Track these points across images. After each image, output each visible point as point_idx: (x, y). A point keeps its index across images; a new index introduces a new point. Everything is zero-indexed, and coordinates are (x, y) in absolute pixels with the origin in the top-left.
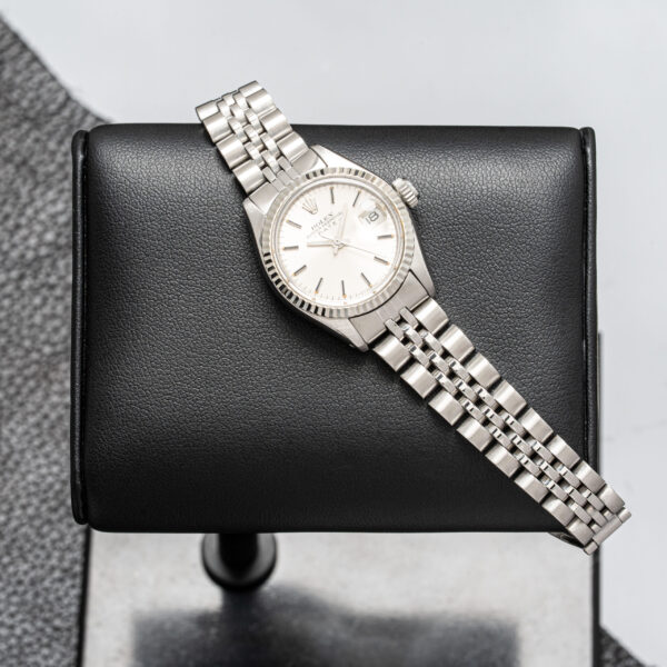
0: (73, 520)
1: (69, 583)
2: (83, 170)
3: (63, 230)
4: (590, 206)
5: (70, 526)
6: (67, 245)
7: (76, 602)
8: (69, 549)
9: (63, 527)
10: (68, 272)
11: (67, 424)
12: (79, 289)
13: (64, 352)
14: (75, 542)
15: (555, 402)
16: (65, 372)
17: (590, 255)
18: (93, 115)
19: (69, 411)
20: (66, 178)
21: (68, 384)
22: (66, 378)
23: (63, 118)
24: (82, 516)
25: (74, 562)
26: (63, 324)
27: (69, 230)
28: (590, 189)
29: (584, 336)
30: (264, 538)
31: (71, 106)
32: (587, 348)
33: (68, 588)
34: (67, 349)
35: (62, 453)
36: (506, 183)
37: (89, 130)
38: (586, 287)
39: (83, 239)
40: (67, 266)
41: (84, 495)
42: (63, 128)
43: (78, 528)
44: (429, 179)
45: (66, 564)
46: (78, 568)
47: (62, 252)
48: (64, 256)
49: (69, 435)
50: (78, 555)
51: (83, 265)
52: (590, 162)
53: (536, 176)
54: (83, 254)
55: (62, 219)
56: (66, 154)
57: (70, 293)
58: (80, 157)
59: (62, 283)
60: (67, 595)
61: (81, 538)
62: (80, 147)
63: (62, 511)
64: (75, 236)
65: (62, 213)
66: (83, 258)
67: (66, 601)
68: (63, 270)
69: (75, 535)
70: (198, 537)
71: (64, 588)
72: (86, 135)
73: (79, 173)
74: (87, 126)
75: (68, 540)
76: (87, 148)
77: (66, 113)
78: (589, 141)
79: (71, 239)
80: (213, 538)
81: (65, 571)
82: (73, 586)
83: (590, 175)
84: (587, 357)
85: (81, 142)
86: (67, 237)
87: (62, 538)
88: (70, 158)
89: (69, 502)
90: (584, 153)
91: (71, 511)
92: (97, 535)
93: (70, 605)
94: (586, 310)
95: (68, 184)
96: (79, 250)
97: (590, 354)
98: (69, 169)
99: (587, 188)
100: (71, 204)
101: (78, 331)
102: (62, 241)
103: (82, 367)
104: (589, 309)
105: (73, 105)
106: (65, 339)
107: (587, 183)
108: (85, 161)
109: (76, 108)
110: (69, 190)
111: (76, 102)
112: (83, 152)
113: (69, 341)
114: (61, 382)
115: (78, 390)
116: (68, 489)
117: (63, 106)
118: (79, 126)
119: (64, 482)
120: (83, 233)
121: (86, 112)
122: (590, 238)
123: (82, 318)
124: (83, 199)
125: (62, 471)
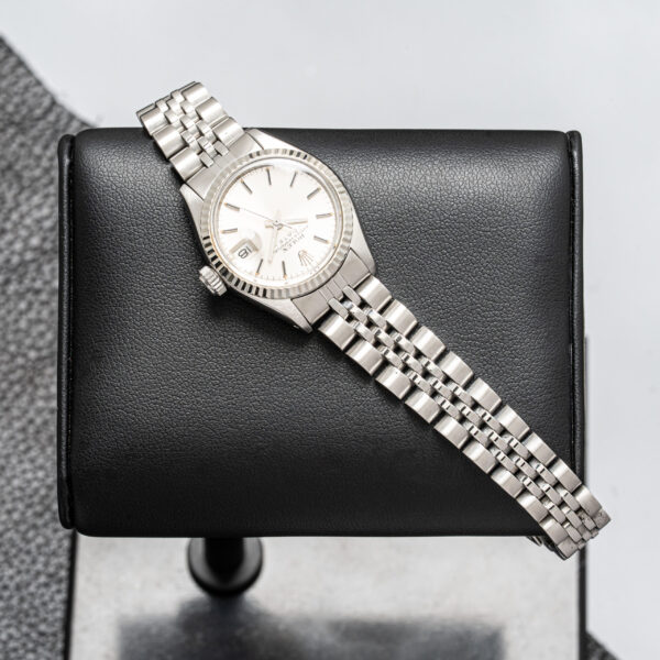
0: (59, 525)
1: (54, 588)
2: (69, 174)
3: (48, 234)
4: (577, 210)
5: (56, 531)
6: (52, 249)
7: (62, 607)
8: (54, 554)
9: (49, 532)
10: (53, 278)
11: (53, 429)
12: (65, 293)
13: (50, 356)
14: (60, 547)
15: (542, 405)
16: (51, 376)
17: (577, 259)
18: (79, 120)
19: (55, 416)
20: (51, 182)
21: (54, 389)
22: (52, 383)
23: (49, 123)
24: (68, 520)
25: (60, 566)
26: (49, 329)
27: (54, 235)
28: (577, 192)
29: (571, 340)
30: (250, 542)
31: (57, 110)
32: (574, 352)
33: (53, 593)
34: (52, 353)
35: (48, 458)
36: (493, 186)
37: (75, 134)
38: (573, 291)
39: (70, 243)
40: (53, 270)
41: (71, 499)
42: (48, 133)
43: (64, 532)
44: (415, 183)
45: (51, 569)
46: (63, 573)
47: (47, 257)
48: (50, 261)
49: (55, 440)
50: (64, 560)
51: (69, 270)
52: (576, 166)
53: (522, 180)
54: (69, 258)
55: (48, 224)
56: (51, 159)
57: (56, 298)
58: (67, 161)
59: (48, 288)
60: (52, 599)
61: (66, 543)
62: (66, 151)
63: (47, 516)
64: (61, 240)
65: (47, 218)
66: (69, 263)
67: (51, 606)
68: (49, 275)
69: (60, 540)
70: (184, 542)
71: (49, 593)
72: (72, 140)
73: (65, 178)
74: (73, 130)
75: (54, 545)
76: (73, 153)
77: (51, 117)
78: (576, 144)
79: (57, 243)
80: (199, 542)
81: (51, 576)
82: (59, 591)
83: (577, 178)
84: (574, 361)
85: (67, 146)
86: (53, 242)
87: (47, 543)
88: (56, 162)
89: (55, 507)
90: (570, 156)
91: (57, 516)
92: (83, 539)
93: (55, 610)
94: (573, 314)
95: (53, 189)
96: (66, 254)
97: (577, 357)
98: (55, 173)
99: (574, 192)
100: (57, 209)
101: (65, 336)
102: (48, 246)
103: (68, 372)
104: (576, 313)
105: (58, 110)
106: (51, 344)
107: (574, 187)
108: (71, 165)
109: (62, 113)
110: (54, 195)
111: (62, 107)
112: (69, 157)
113: (56, 346)
114: (47, 387)
115: (64, 394)
116: (54, 493)
117: (48, 111)
118: (64, 130)
119: (49, 488)
120: (70, 237)
121: (72, 117)
122: (577, 242)
123: (69, 322)
124: (69, 203)
125: (47, 476)
